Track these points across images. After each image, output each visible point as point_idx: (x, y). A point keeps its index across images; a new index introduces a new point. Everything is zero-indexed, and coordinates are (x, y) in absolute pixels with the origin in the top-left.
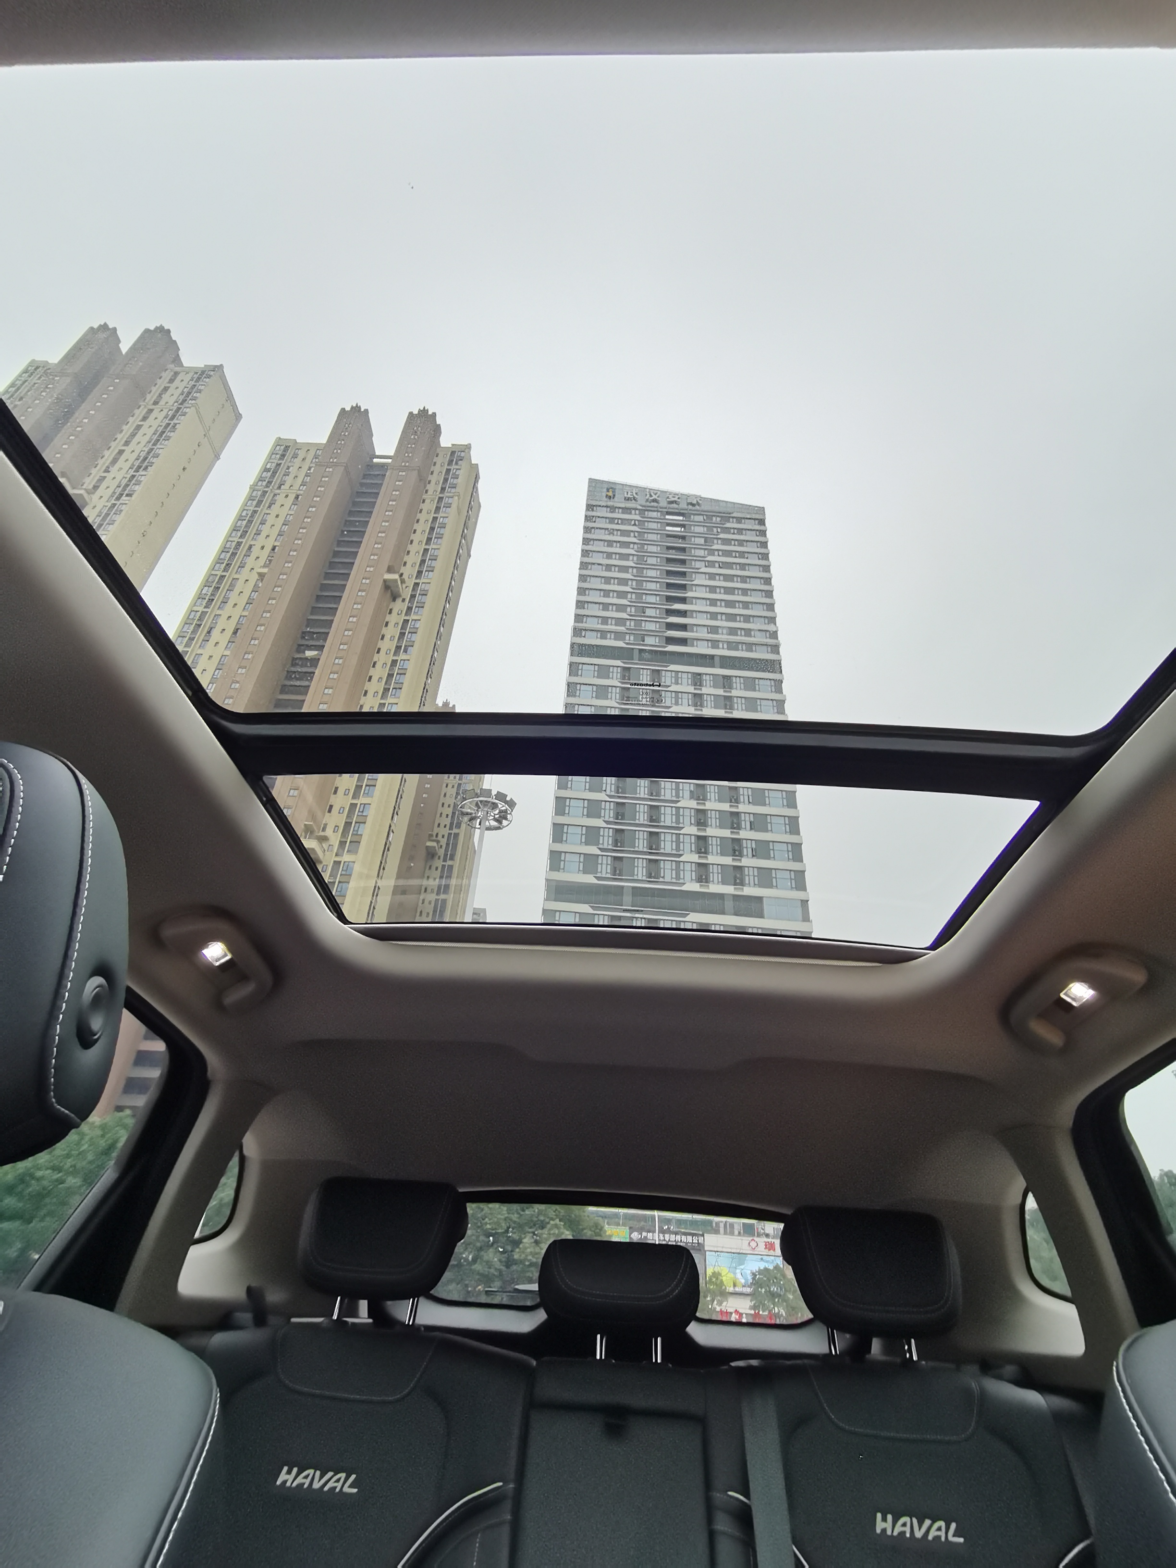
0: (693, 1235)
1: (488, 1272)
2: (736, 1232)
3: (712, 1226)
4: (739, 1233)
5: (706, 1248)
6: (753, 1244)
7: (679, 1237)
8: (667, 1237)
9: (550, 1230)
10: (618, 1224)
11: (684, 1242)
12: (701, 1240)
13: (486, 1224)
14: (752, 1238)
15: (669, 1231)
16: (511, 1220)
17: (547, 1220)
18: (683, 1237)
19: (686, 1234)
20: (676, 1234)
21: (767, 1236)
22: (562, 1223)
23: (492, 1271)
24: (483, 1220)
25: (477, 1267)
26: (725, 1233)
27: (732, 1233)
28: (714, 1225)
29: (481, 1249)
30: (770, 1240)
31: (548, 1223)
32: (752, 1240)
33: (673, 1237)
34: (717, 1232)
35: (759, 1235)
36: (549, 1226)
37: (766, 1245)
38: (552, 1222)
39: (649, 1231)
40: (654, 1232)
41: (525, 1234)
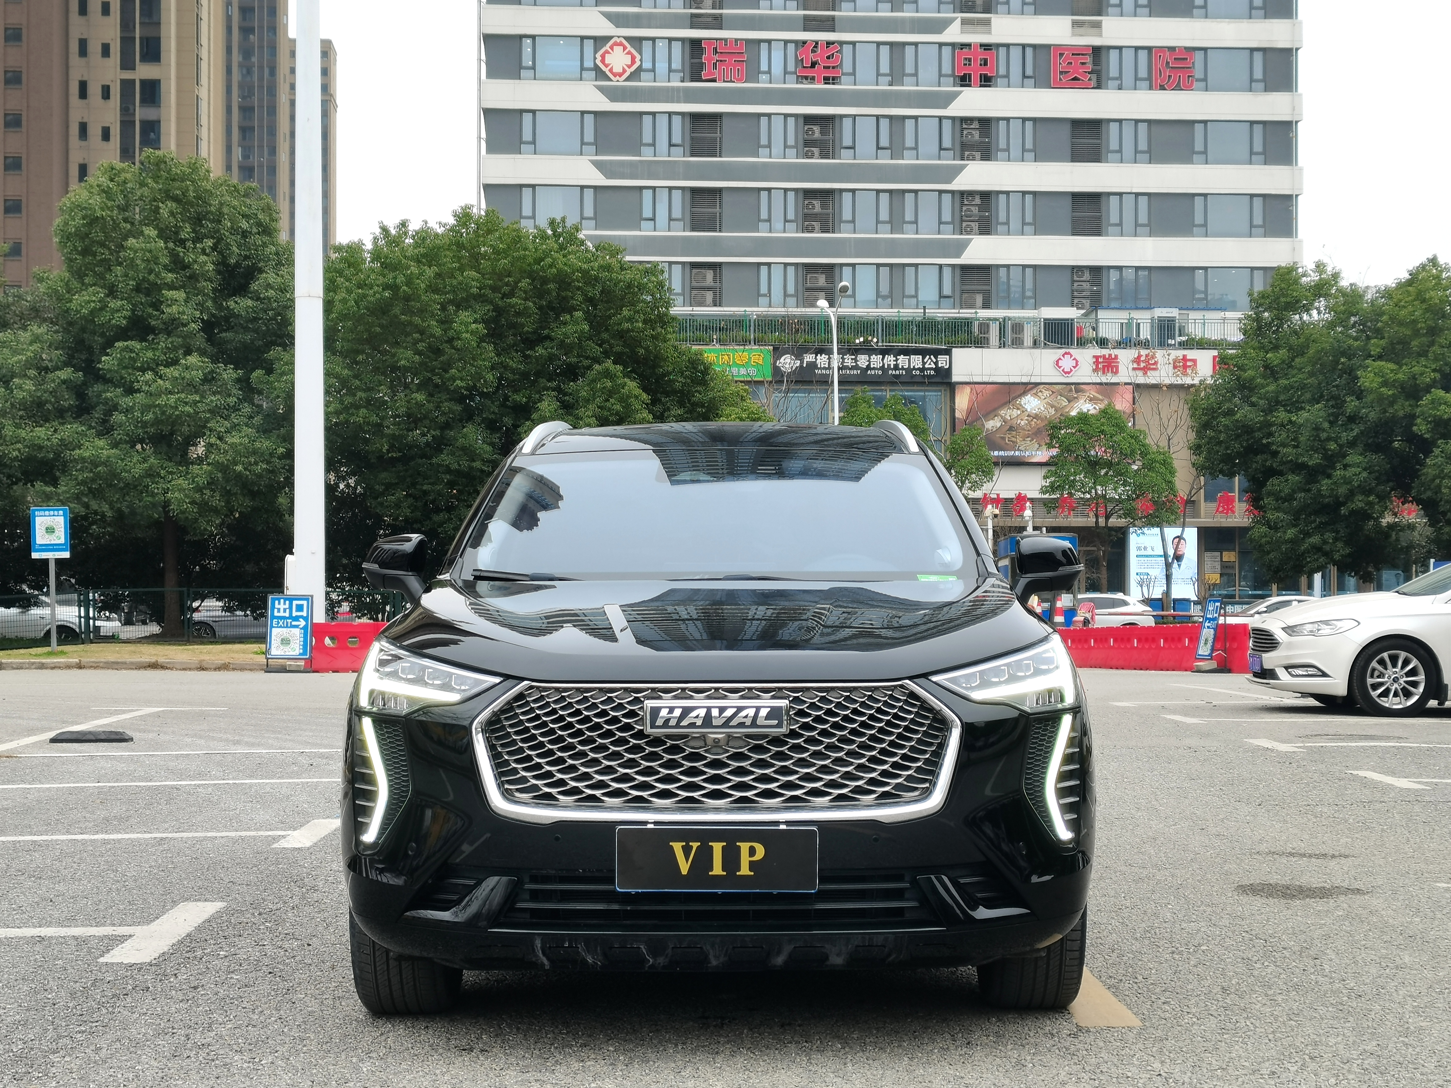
0: (923, 352)
1: (471, 468)
2: (1028, 341)
3: (970, 332)
4: (1035, 343)
5: (955, 378)
6: (1067, 363)
7: (892, 358)
8: (863, 360)
9: (594, 381)
10: (745, 342)
11: (903, 369)
12: (943, 361)
13: (454, 379)
14: (1063, 351)
15: (868, 350)
16: (506, 367)
17: (586, 362)
18: (901, 358)
19: (907, 352)
20: (884, 352)
21: (1103, 343)
22: (619, 367)
23: (477, 464)
24: (446, 371)
25: (445, 458)
26: (1002, 345)
27: (1017, 343)
28: (976, 330)
29: (447, 426)
30: (1105, 352)
31: (589, 368)
32: (1066, 353)
33: (876, 360)
34: (981, 342)
35: (1082, 343)
36: (591, 374)
37: (1097, 363)
38: (597, 367)
39: (820, 351)
40: (829, 352)
41: (539, 392)
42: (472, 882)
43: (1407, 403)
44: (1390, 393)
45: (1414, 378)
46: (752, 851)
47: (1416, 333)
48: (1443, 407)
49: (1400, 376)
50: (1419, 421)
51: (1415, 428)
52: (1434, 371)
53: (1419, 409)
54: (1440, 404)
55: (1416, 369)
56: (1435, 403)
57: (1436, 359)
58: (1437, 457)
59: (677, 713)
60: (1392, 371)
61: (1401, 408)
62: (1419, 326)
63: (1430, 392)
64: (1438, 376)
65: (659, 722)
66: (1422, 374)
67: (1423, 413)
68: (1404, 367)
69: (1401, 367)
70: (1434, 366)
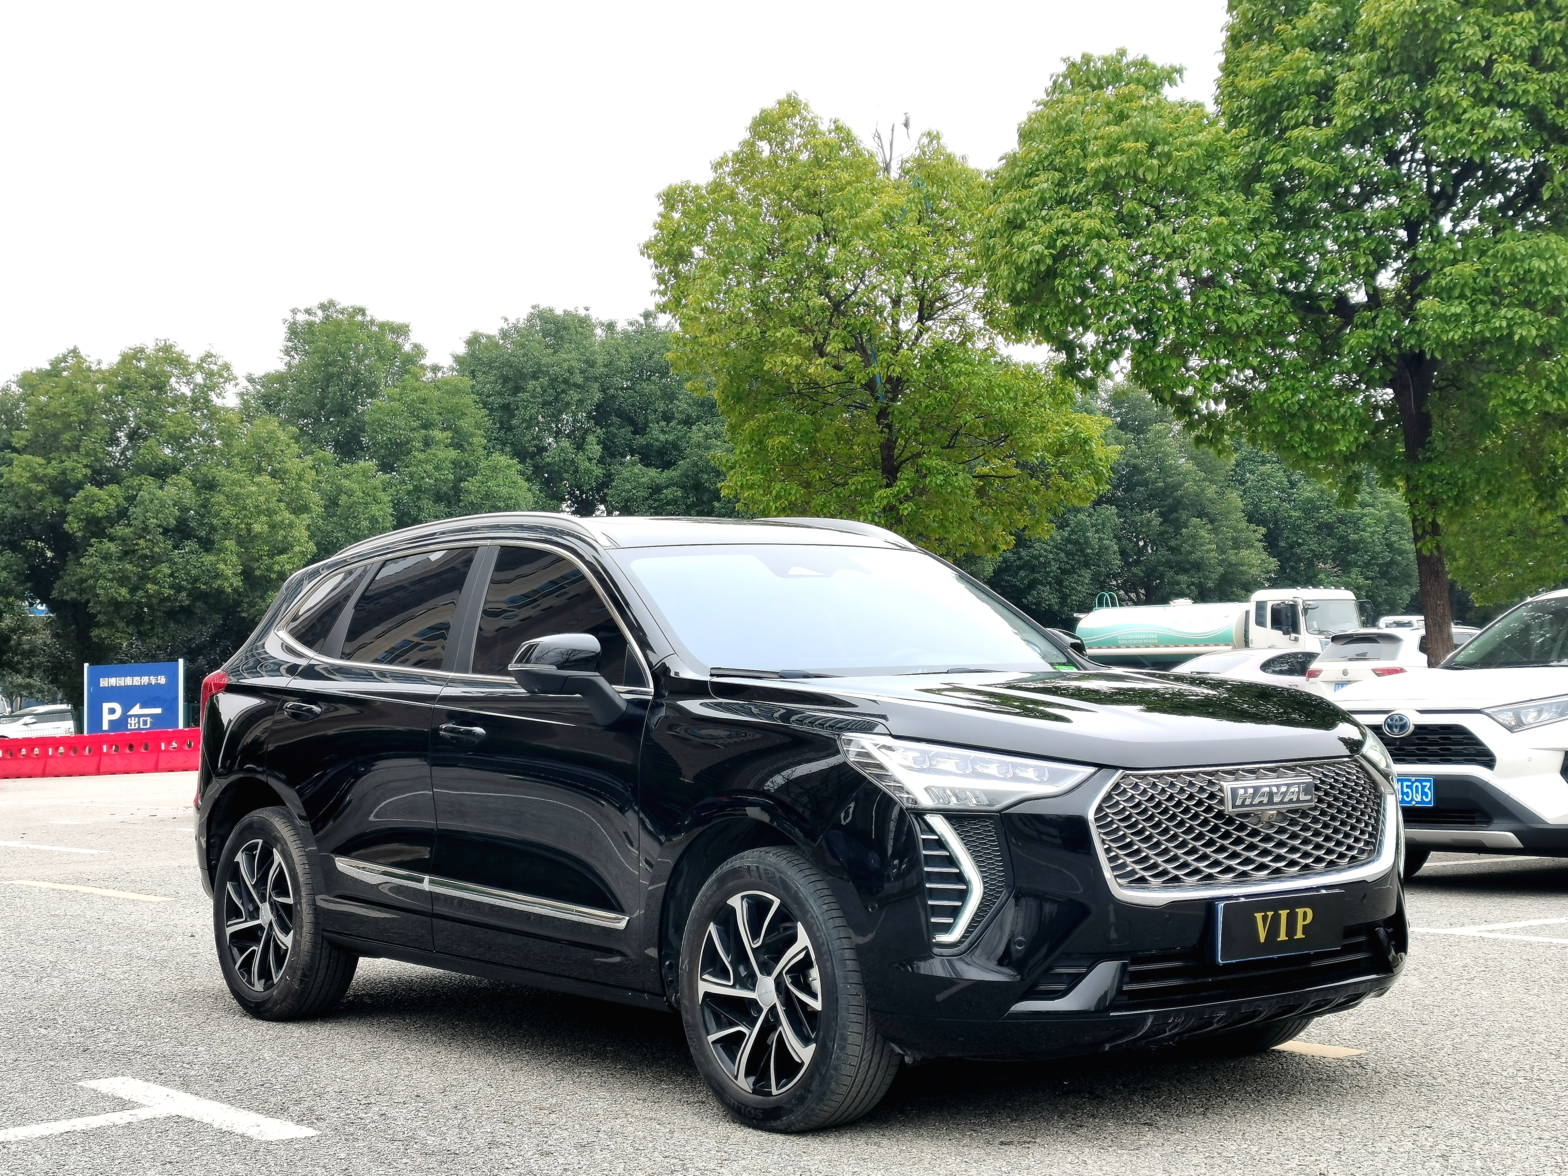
42: (1084, 970)
43: (55, 500)
44: (39, 488)
45: (63, 473)
46: (1305, 914)
47: (68, 427)
48: (97, 504)
49: (50, 471)
50: (70, 518)
51: (66, 526)
52: (86, 466)
53: (69, 506)
54: (94, 501)
55: (68, 464)
56: (91, 500)
57: (87, 454)
58: (91, 556)
59: (1251, 791)
60: (40, 465)
61: (51, 505)
62: (72, 419)
63: (83, 489)
64: (89, 472)
65: (1239, 802)
66: (73, 470)
67: (74, 511)
68: (53, 462)
69: (49, 462)
70: (85, 462)
